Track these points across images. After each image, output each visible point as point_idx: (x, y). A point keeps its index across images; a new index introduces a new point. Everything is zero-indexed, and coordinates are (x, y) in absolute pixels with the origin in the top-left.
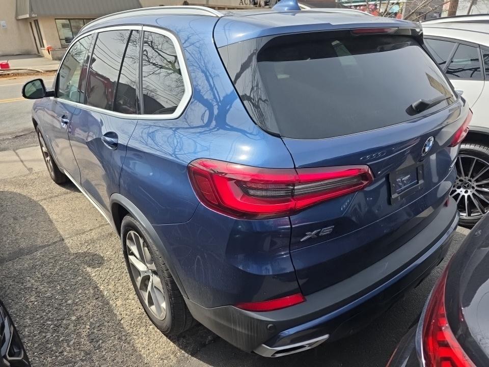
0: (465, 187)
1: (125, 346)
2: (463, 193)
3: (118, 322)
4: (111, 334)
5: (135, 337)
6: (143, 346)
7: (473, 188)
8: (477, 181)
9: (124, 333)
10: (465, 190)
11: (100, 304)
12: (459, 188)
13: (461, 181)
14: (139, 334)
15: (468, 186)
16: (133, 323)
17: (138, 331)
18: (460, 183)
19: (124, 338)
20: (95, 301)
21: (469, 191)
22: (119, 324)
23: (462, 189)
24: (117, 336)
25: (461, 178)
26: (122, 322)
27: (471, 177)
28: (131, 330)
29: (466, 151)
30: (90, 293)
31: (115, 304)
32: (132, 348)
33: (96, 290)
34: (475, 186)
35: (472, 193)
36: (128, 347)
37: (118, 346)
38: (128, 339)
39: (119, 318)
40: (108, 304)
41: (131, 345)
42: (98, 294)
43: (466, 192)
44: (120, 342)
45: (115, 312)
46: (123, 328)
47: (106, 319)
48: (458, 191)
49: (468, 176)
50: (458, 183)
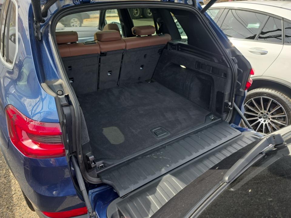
0: (264, 117)
1: (9, 213)
2: (262, 122)
3: (12, 196)
4: (4, 204)
5: (18, 208)
6: (20, 215)
7: (269, 119)
8: (272, 114)
9: (12, 204)
11: (6, 181)
12: (260, 118)
13: (262, 113)
14: (21, 206)
15: (266, 117)
16: (20, 197)
17: (21, 204)
18: (261, 115)
19: (10, 208)
20: (3, 179)
21: (266, 121)
22: (12, 197)
23: (262, 119)
24: (6, 206)
25: (262, 111)
26: (14, 196)
27: (268, 111)
28: (17, 202)
29: (265, 94)
30: (3, 173)
31: (14, 183)
32: (13, 215)
33: (7, 171)
34: (270, 118)
35: (268, 122)
36: (10, 215)
37: (5, 213)
38: (13, 209)
39: (13, 193)
40: (10, 182)
41: (13, 213)
42: (7, 174)
43: (265, 121)
44: (7, 210)
45: (12, 188)
46: (12, 200)
47: (5, 193)
48: (260, 120)
49: (266, 110)
50: (260, 115)
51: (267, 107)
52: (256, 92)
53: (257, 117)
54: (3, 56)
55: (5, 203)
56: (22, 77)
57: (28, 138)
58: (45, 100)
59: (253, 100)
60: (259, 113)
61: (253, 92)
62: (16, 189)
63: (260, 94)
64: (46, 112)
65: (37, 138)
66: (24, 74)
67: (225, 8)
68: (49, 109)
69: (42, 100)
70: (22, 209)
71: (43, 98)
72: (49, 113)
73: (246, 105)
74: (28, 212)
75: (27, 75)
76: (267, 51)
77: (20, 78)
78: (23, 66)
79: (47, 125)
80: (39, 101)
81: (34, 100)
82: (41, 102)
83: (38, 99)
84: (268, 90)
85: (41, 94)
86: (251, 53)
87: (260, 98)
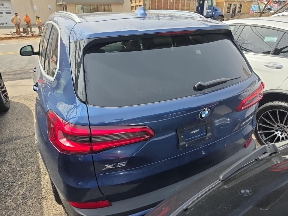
1: (38, 205)
2: (279, 135)
5: (45, 201)
6: (47, 207)
9: (40, 197)
10: (280, 133)
11: (36, 176)
12: (277, 131)
13: (278, 126)
14: (48, 199)
15: (283, 131)
18: (278, 128)
19: (39, 200)
20: (34, 174)
21: (283, 134)
22: (41, 191)
23: (278, 132)
24: (36, 198)
25: (278, 124)
26: (42, 190)
27: (284, 125)
28: (45, 195)
29: (281, 107)
30: (34, 169)
31: (43, 178)
32: (41, 207)
33: (38, 168)
34: (287, 131)
35: (285, 135)
36: (39, 206)
37: (34, 205)
38: (41, 201)
39: (42, 187)
40: (40, 177)
41: (41, 205)
42: (38, 170)
43: (281, 134)
44: (36, 202)
45: (42, 183)
46: (41, 194)
47: (35, 186)
48: (276, 133)
49: (282, 123)
50: (276, 128)
51: (283, 120)
52: (271, 104)
53: (273, 129)
54: (44, 69)
55: (35, 196)
56: (60, 86)
57: (64, 137)
58: (79, 107)
59: (269, 113)
60: (276, 126)
61: (269, 105)
62: (45, 184)
63: (276, 107)
64: (79, 117)
65: (70, 138)
66: (62, 84)
67: (240, 24)
68: (81, 114)
69: (77, 107)
70: (49, 202)
71: (78, 106)
72: (81, 118)
73: (262, 117)
74: (54, 205)
75: (64, 85)
76: (283, 66)
77: (58, 87)
78: (61, 77)
79: (79, 127)
80: (74, 107)
81: (70, 106)
82: (76, 109)
83: (73, 106)
84: (284, 103)
85: (76, 103)
86: (266, 67)
87: (276, 111)
